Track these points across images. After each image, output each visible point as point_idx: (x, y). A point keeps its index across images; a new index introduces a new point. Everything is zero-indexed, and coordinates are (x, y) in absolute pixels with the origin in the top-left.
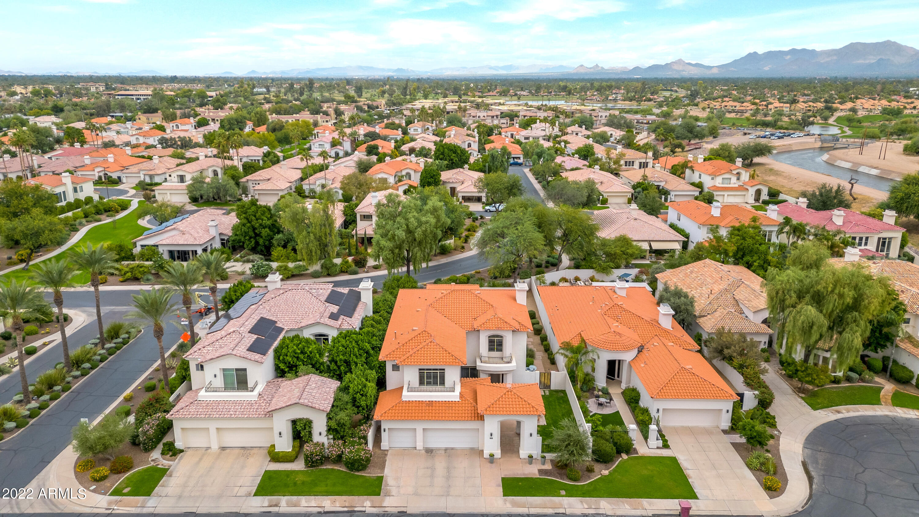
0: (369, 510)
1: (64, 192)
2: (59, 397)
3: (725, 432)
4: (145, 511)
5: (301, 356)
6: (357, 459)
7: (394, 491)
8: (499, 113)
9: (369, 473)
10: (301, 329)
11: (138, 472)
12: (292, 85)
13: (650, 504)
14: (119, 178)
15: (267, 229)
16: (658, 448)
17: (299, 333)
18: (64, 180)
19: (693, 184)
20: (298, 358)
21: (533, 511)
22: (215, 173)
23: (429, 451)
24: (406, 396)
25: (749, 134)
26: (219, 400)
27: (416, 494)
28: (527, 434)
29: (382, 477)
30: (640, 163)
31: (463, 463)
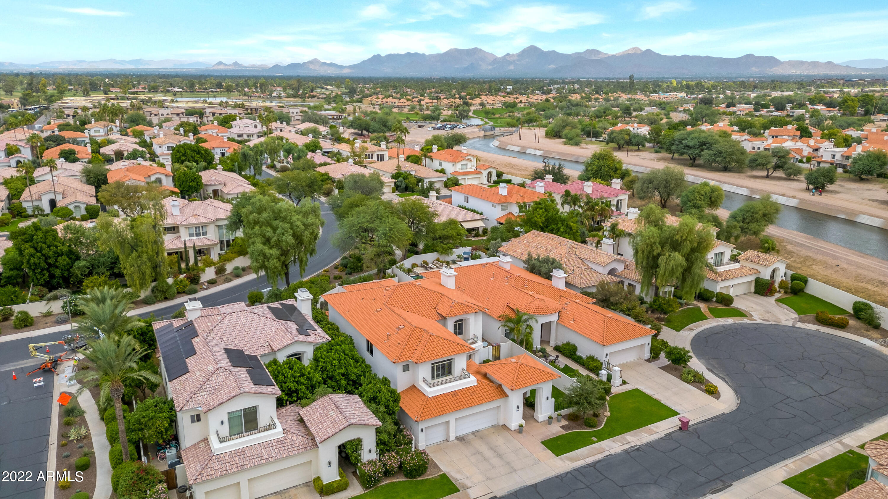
3: (648, 361)
6: (422, 464)
7: (468, 483)
8: (183, 111)
9: (430, 475)
10: (276, 352)
13: (657, 427)
15: (65, 257)
16: (621, 385)
17: (274, 357)
19: (437, 171)
21: (589, 460)
23: (461, 439)
24: (432, 392)
25: (423, 126)
26: (240, 447)
27: (488, 479)
28: (544, 398)
29: (444, 474)
30: (378, 155)
31: (499, 440)
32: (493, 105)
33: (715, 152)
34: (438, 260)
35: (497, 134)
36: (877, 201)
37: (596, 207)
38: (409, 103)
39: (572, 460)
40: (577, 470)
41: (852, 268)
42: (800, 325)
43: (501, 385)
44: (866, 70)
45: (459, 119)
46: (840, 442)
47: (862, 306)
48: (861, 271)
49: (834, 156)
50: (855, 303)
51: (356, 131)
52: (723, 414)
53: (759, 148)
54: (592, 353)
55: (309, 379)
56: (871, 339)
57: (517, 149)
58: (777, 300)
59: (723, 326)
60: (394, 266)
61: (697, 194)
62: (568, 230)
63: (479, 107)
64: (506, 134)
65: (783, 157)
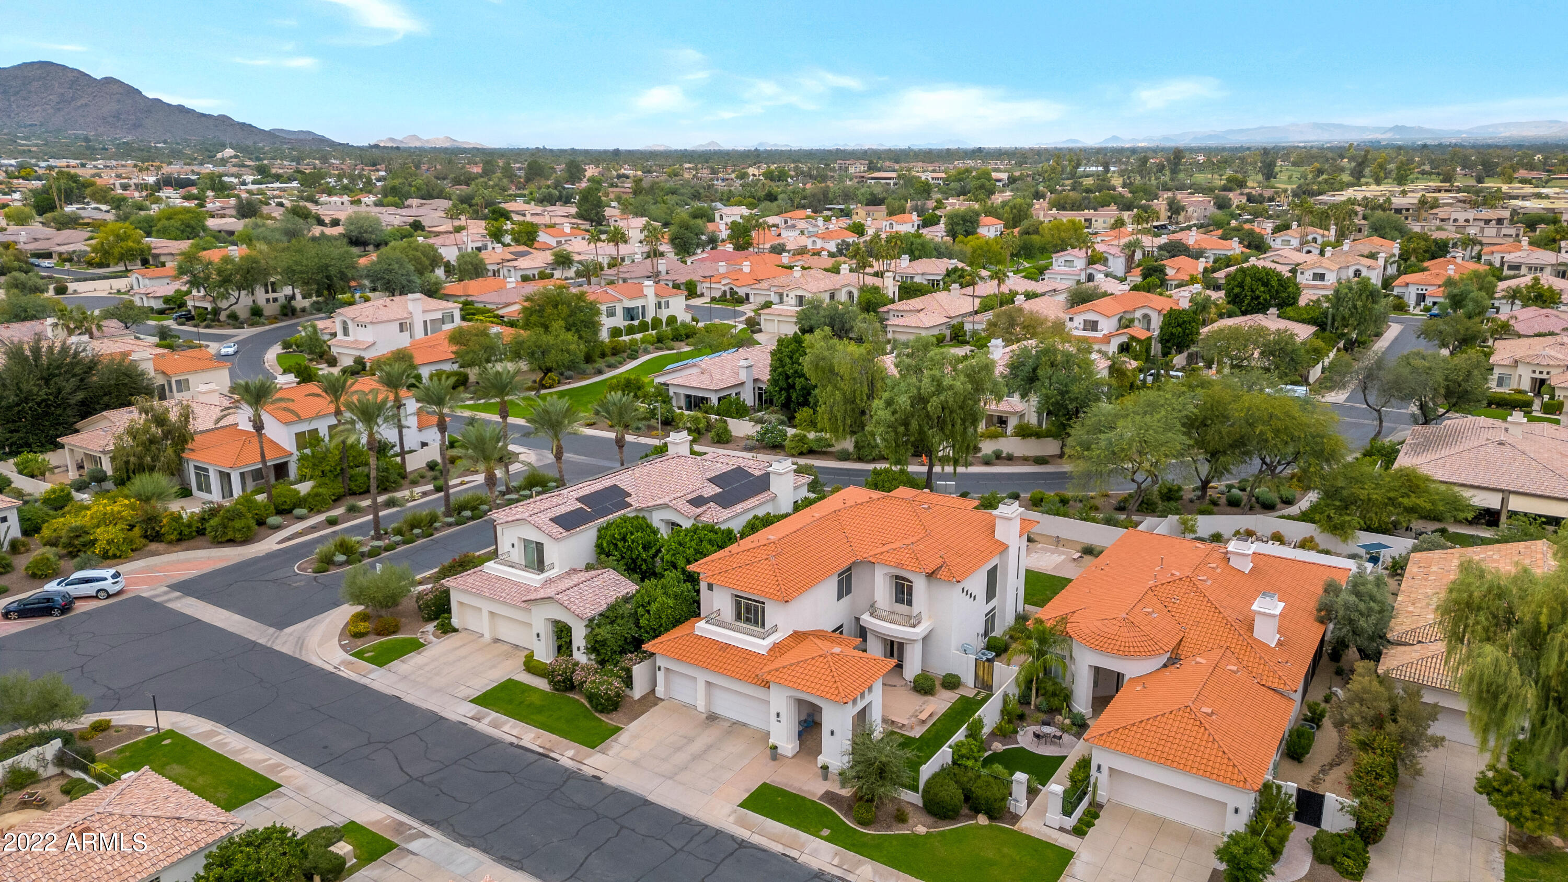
0: (565, 762)
1: (643, 307)
2: (413, 541)
4: (364, 681)
5: (620, 544)
7: (615, 750)
9: (610, 719)
10: (650, 509)
11: (396, 640)
12: (1144, 161)
14: (747, 295)
16: (1061, 829)
17: (647, 515)
18: (646, 291)
20: (616, 545)
21: (756, 839)
22: (850, 294)
23: (712, 718)
24: (700, 628)
29: (622, 729)
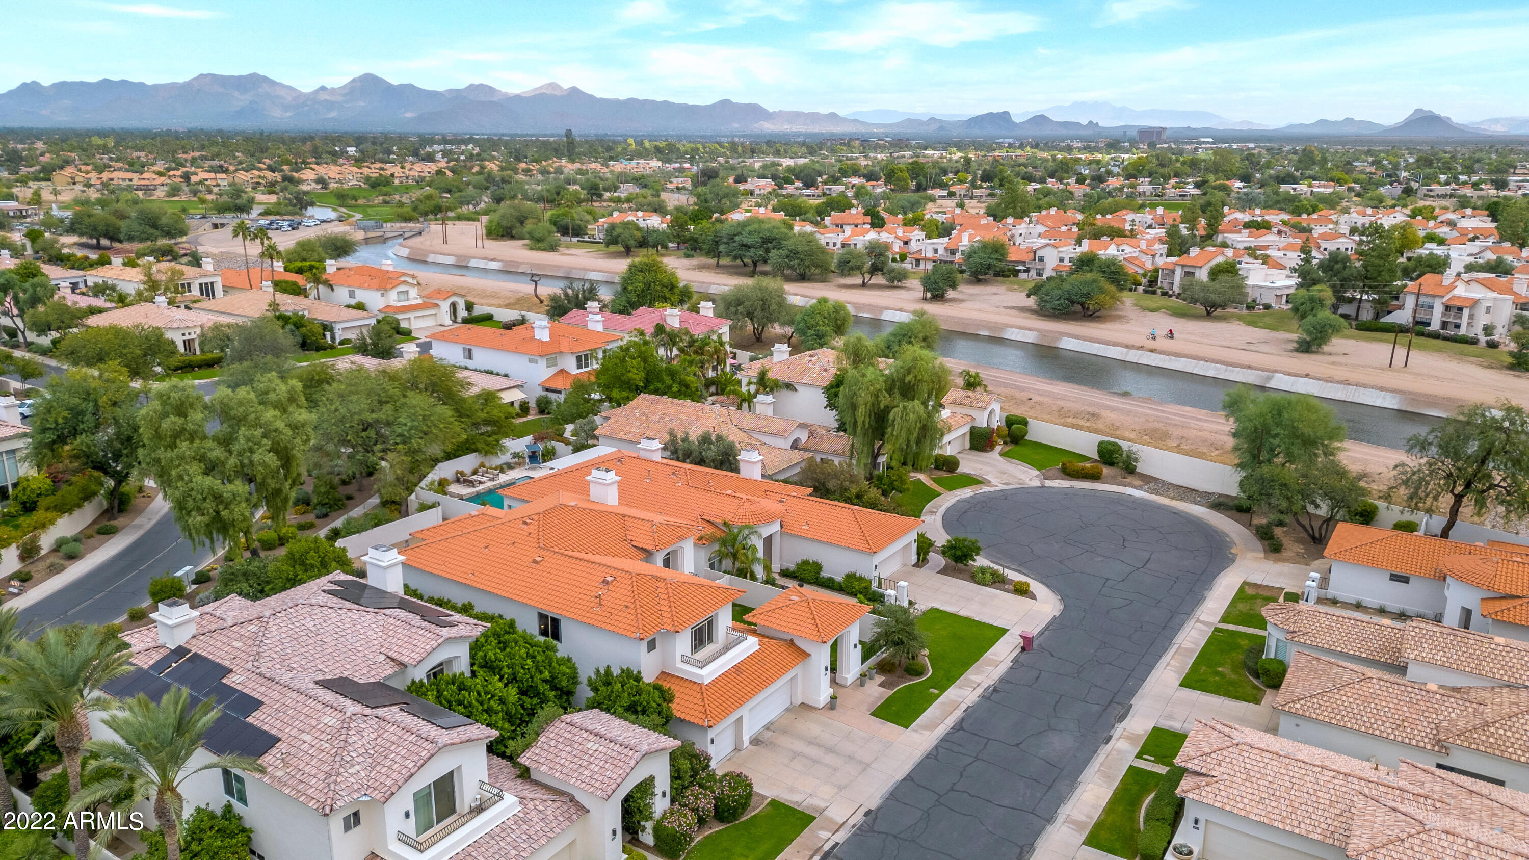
0: (839, 838)
3: (917, 565)
7: (818, 803)
9: (754, 809)
13: (995, 655)
23: (756, 742)
24: (709, 675)
25: (223, 225)
26: (459, 850)
27: (841, 788)
28: (852, 646)
29: (773, 801)
30: (201, 285)
31: (811, 727)
32: (340, 181)
33: (786, 252)
34: (482, 465)
35: (389, 235)
36: (1013, 308)
37: (707, 348)
38: (162, 179)
39: (931, 727)
40: (945, 739)
41: (1046, 400)
42: (1048, 483)
43: (792, 640)
44: (879, 126)
45: (297, 209)
46: (1198, 621)
47: (1110, 447)
48: (1061, 403)
49: (936, 251)
50: (1101, 444)
51: (84, 240)
52: (1055, 618)
53: (835, 244)
54: (848, 570)
55: (502, 701)
56: (1135, 487)
57: (450, 260)
58: (1002, 454)
59: (965, 501)
60: (418, 489)
61: (818, 317)
62: (683, 389)
63: (314, 185)
64: (407, 235)
65: (881, 254)
